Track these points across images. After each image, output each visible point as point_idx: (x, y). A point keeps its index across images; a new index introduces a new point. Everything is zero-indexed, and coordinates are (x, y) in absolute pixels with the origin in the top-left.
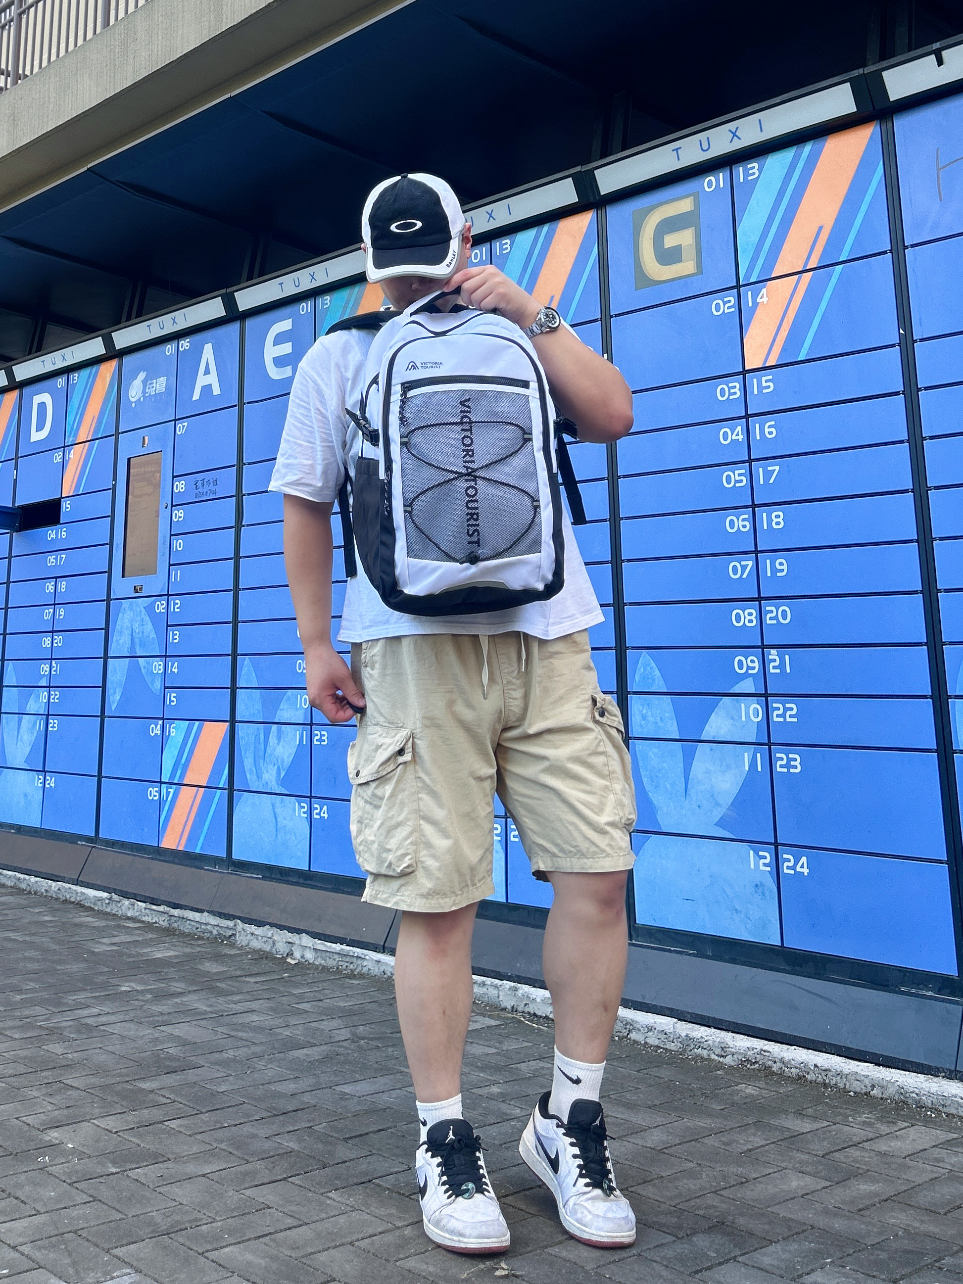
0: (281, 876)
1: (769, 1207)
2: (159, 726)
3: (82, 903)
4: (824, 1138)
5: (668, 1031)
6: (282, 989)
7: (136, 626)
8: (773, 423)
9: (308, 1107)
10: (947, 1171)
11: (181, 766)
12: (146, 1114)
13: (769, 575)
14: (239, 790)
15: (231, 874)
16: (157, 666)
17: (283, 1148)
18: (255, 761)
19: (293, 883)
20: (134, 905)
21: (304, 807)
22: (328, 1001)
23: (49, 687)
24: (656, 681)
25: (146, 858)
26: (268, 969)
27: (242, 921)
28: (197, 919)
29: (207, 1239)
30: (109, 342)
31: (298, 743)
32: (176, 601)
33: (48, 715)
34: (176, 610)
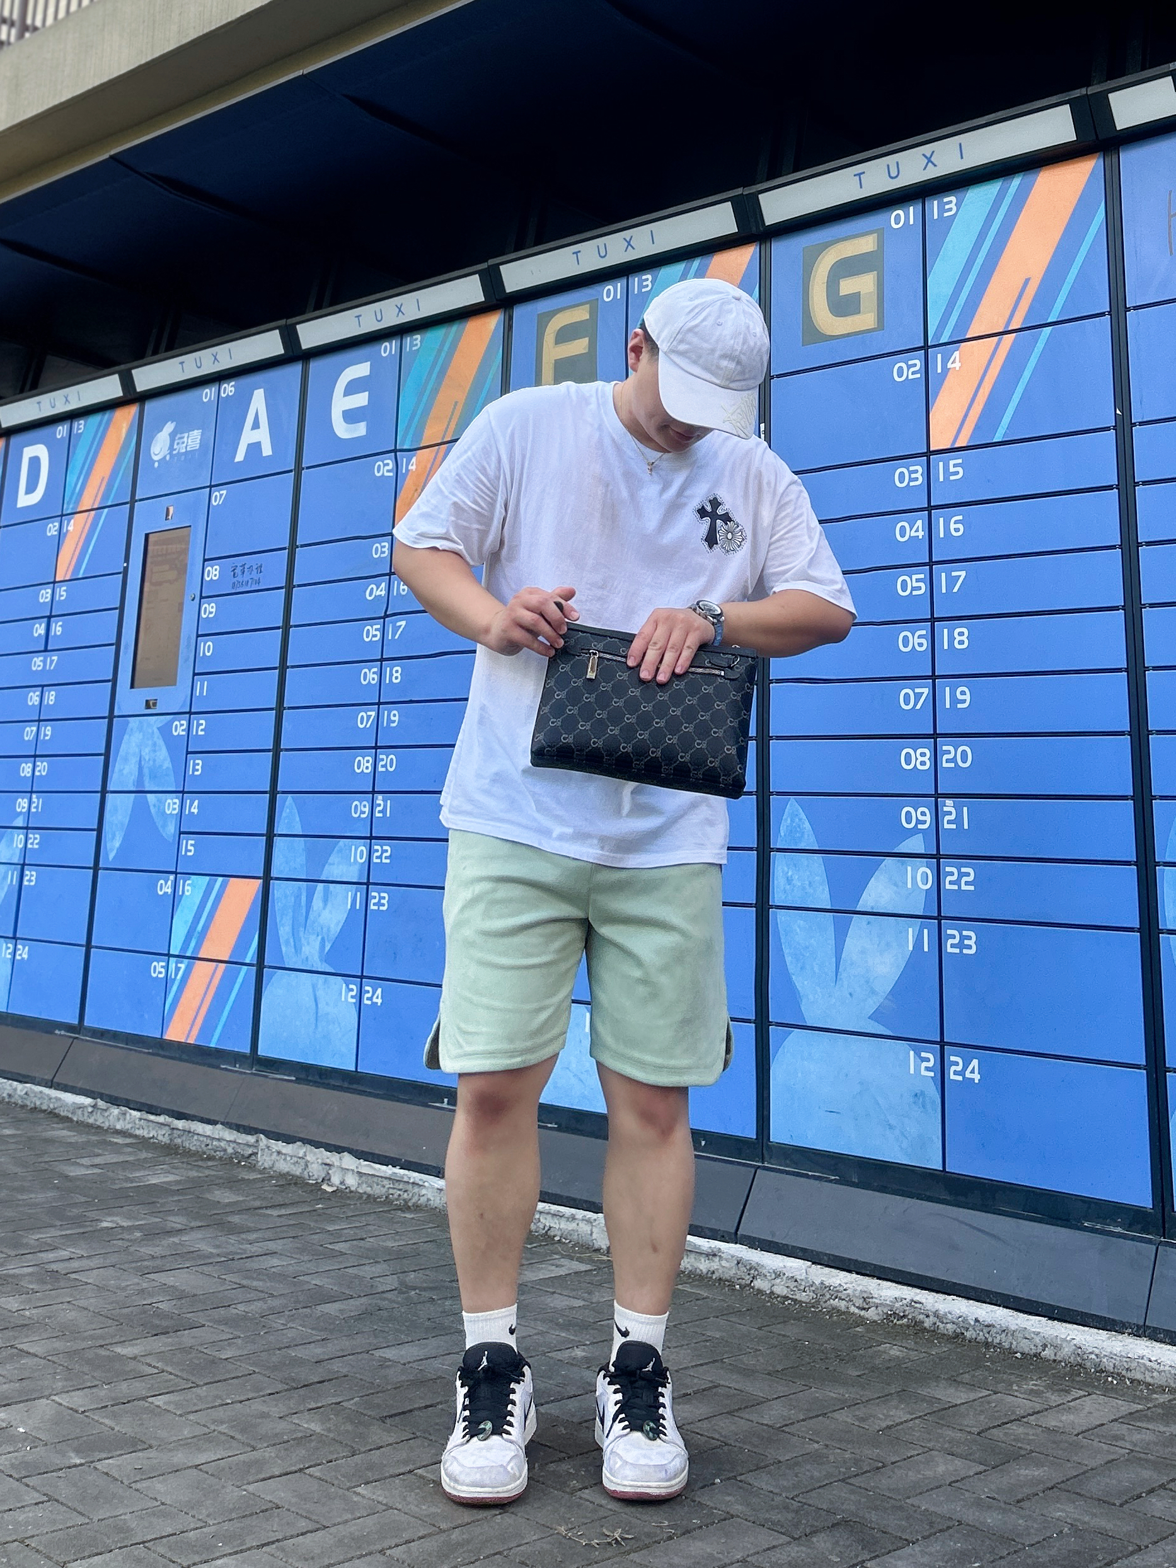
0: (321, 1078)
1: (909, 1498)
2: (169, 883)
3: (56, 1111)
4: (982, 1411)
5: (798, 1277)
6: (312, 1224)
7: (146, 752)
8: (960, 517)
9: (336, 1378)
10: (1127, 1451)
11: (196, 935)
12: (124, 1388)
13: (948, 706)
14: (270, 967)
15: (255, 1074)
16: (172, 805)
17: (301, 1431)
18: (293, 929)
19: (334, 1088)
20: (124, 1114)
21: (352, 990)
22: (371, 1240)
23: (27, 828)
24: (806, 836)
25: (145, 1053)
26: (297, 1200)
27: (266, 1136)
28: (208, 1133)
29: (195, 1549)
30: (127, 382)
31: (349, 907)
32: (201, 722)
33: (23, 865)
34: (200, 733)
